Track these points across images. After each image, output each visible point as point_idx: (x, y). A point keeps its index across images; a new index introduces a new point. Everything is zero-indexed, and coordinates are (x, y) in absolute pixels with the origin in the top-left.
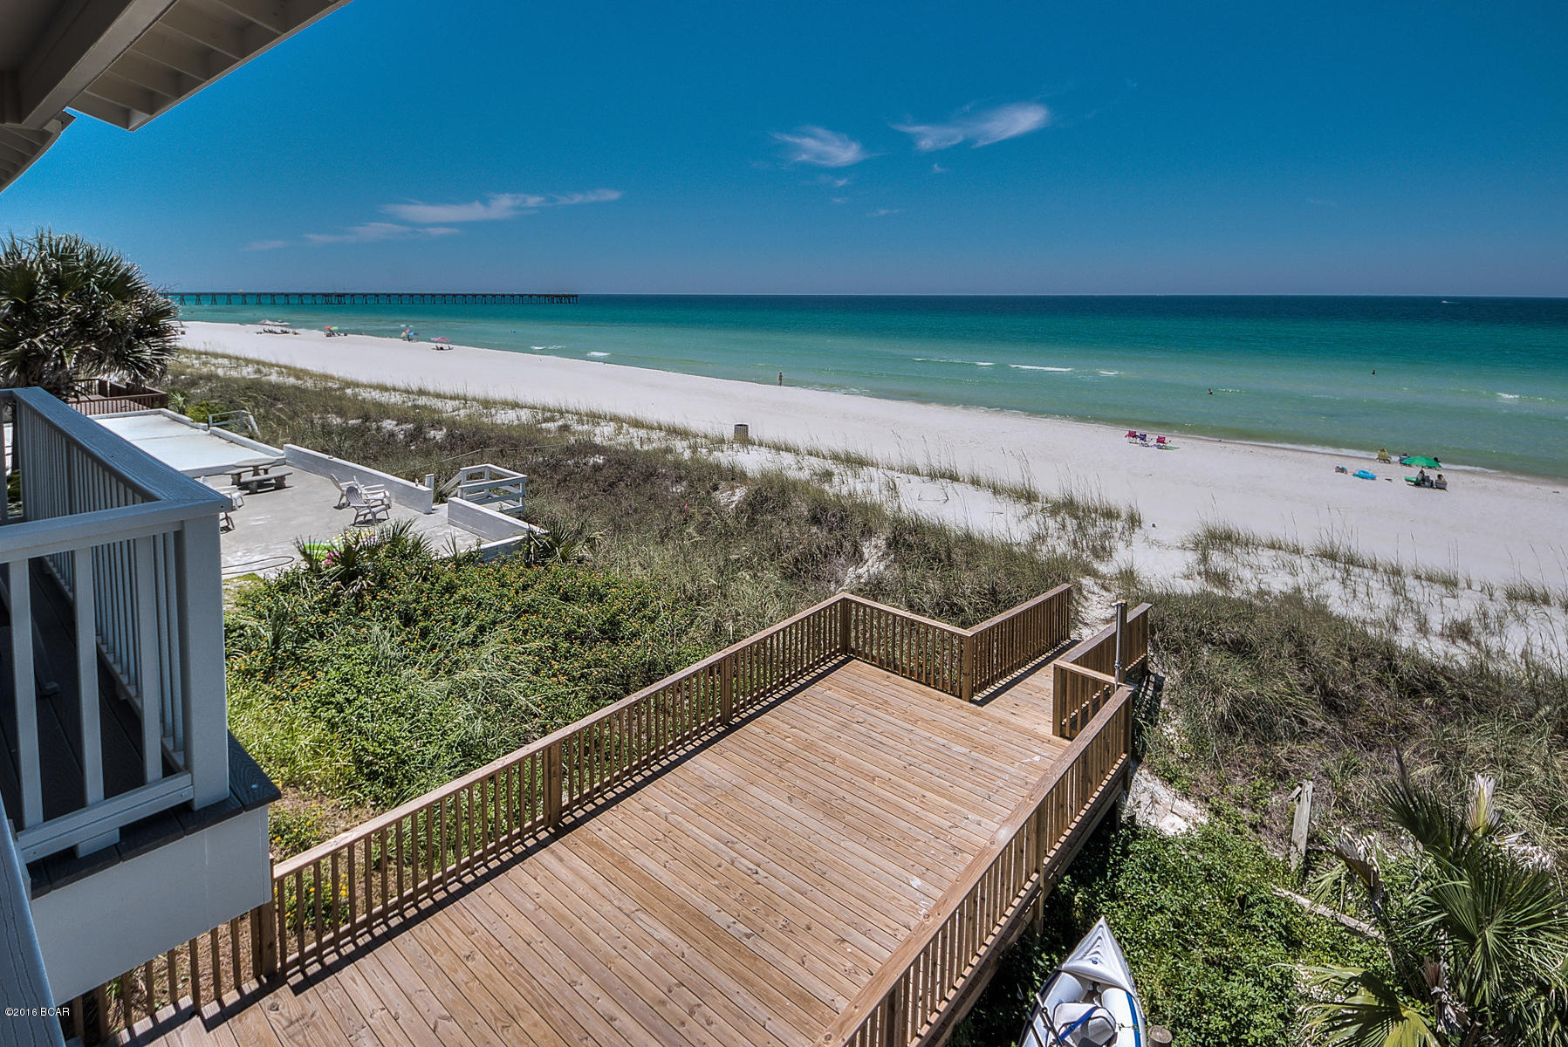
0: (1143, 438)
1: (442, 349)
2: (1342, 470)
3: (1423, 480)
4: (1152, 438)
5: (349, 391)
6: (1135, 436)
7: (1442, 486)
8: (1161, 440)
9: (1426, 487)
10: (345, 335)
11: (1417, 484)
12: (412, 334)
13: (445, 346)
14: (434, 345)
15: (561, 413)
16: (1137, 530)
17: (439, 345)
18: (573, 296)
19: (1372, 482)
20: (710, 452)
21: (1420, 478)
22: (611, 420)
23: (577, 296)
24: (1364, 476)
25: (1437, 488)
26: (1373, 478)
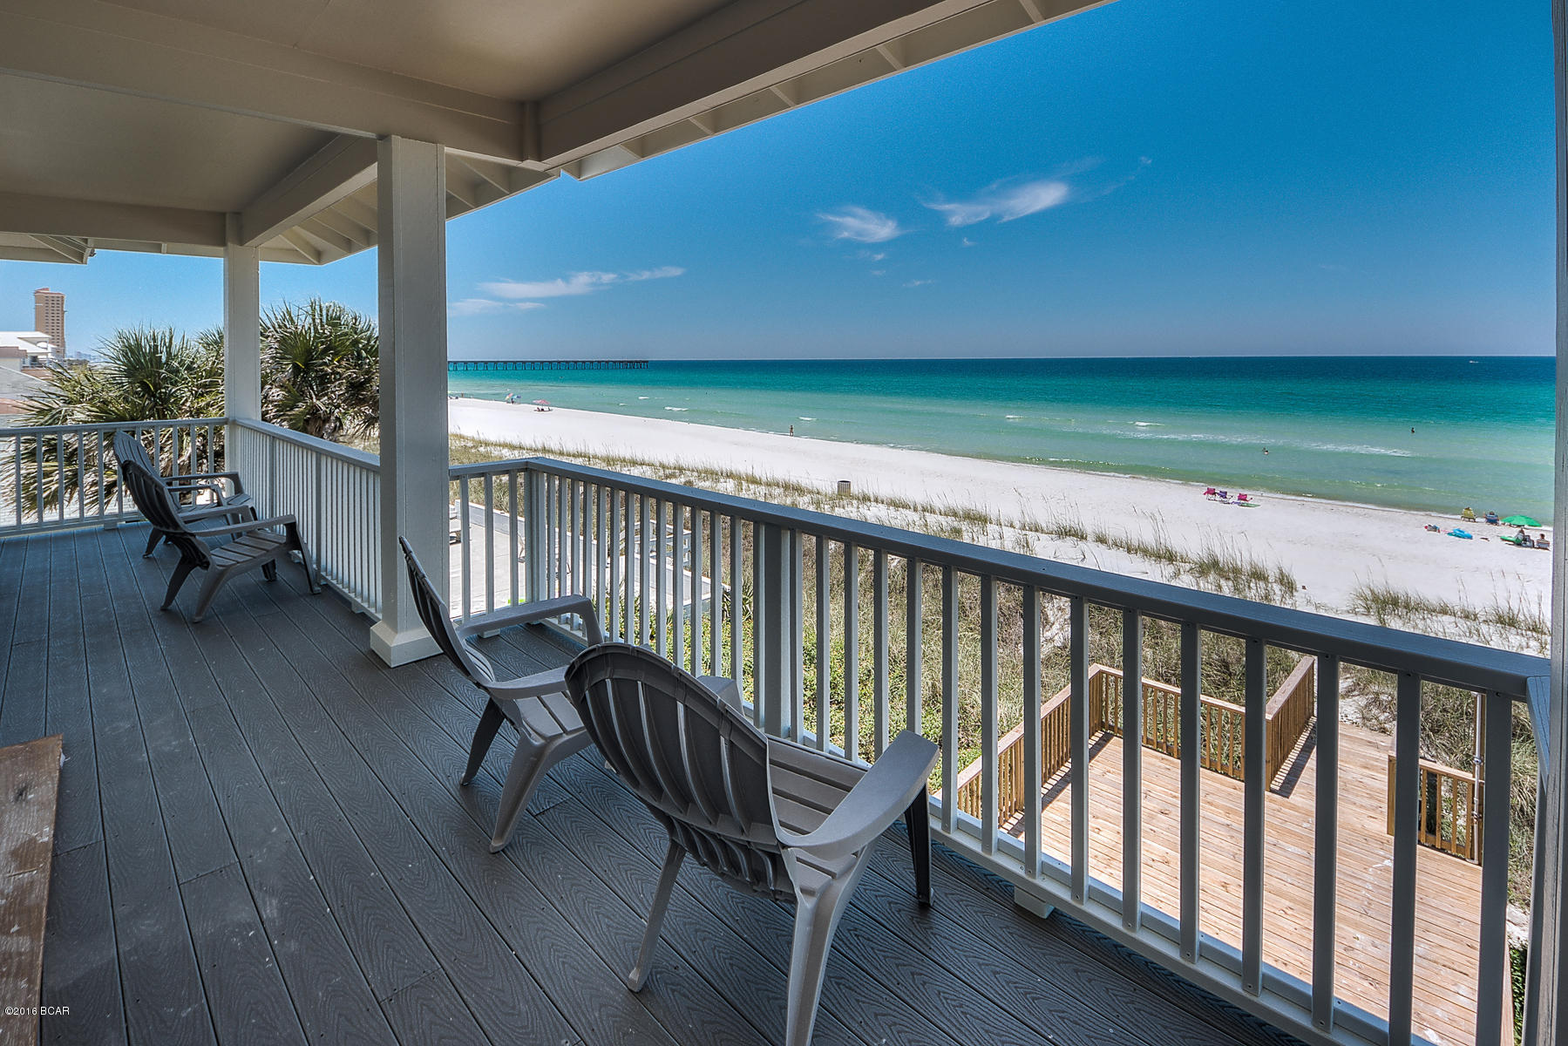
0: (1224, 495)
1: (543, 410)
2: (1435, 529)
3: (1525, 540)
4: (1233, 494)
5: (482, 449)
6: (1215, 493)
7: (1545, 546)
8: (1242, 497)
9: (1528, 547)
10: (457, 398)
11: (1518, 544)
12: (515, 397)
13: (546, 408)
14: (536, 407)
15: (681, 469)
16: (1295, 594)
17: (540, 407)
18: (644, 362)
19: (1469, 540)
20: (832, 508)
21: (1520, 537)
22: (728, 476)
23: (647, 362)
24: (1460, 535)
25: (1539, 548)
26: (1471, 538)
